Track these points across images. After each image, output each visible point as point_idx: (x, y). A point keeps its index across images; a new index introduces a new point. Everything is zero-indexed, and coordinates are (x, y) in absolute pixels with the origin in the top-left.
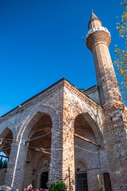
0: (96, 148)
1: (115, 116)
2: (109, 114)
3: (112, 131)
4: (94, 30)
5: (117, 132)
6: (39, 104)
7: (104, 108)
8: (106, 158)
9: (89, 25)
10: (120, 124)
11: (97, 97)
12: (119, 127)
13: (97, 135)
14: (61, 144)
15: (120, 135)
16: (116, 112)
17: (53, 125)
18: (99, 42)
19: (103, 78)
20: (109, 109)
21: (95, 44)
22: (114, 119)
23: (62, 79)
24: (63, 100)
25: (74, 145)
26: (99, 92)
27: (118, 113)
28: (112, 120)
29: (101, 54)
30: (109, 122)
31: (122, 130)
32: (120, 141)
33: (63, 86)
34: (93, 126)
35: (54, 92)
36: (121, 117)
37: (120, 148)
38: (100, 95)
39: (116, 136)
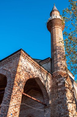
0: (43, 106)
1: (60, 82)
2: (56, 80)
3: (57, 94)
4: (53, 17)
5: (60, 95)
6: (1, 68)
7: (53, 75)
8: (50, 115)
9: (51, 14)
10: (63, 88)
11: (50, 67)
12: (61, 91)
13: (45, 96)
14: (9, 101)
15: (62, 97)
16: (61, 79)
17: (7, 85)
18: (56, 26)
19: (55, 52)
20: (56, 76)
21: (53, 28)
22: (59, 84)
23: (20, 50)
24: (17, 66)
25: (21, 103)
26: (51, 63)
27: (62, 80)
28: (57, 85)
29: (56, 35)
30: (55, 86)
31: (64, 93)
32: (61, 102)
33: (20, 55)
34: (42, 89)
35: (13, 59)
36: (64, 83)
37: (60, 108)
38: (51, 65)
39: (59, 98)
